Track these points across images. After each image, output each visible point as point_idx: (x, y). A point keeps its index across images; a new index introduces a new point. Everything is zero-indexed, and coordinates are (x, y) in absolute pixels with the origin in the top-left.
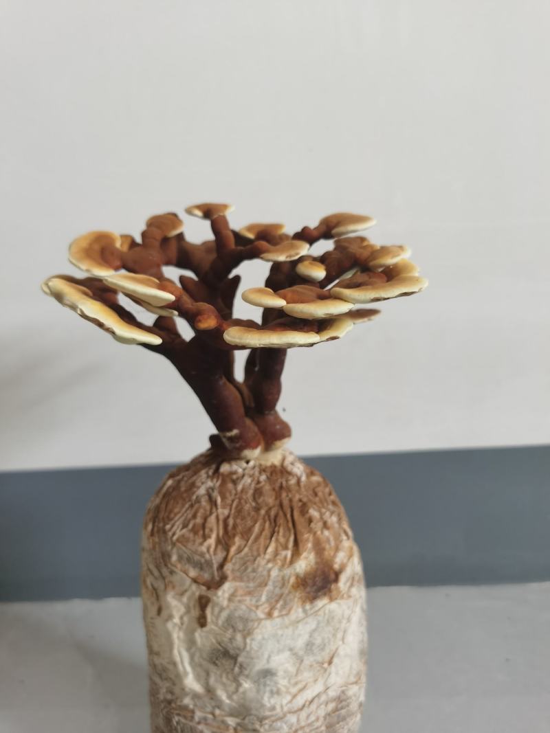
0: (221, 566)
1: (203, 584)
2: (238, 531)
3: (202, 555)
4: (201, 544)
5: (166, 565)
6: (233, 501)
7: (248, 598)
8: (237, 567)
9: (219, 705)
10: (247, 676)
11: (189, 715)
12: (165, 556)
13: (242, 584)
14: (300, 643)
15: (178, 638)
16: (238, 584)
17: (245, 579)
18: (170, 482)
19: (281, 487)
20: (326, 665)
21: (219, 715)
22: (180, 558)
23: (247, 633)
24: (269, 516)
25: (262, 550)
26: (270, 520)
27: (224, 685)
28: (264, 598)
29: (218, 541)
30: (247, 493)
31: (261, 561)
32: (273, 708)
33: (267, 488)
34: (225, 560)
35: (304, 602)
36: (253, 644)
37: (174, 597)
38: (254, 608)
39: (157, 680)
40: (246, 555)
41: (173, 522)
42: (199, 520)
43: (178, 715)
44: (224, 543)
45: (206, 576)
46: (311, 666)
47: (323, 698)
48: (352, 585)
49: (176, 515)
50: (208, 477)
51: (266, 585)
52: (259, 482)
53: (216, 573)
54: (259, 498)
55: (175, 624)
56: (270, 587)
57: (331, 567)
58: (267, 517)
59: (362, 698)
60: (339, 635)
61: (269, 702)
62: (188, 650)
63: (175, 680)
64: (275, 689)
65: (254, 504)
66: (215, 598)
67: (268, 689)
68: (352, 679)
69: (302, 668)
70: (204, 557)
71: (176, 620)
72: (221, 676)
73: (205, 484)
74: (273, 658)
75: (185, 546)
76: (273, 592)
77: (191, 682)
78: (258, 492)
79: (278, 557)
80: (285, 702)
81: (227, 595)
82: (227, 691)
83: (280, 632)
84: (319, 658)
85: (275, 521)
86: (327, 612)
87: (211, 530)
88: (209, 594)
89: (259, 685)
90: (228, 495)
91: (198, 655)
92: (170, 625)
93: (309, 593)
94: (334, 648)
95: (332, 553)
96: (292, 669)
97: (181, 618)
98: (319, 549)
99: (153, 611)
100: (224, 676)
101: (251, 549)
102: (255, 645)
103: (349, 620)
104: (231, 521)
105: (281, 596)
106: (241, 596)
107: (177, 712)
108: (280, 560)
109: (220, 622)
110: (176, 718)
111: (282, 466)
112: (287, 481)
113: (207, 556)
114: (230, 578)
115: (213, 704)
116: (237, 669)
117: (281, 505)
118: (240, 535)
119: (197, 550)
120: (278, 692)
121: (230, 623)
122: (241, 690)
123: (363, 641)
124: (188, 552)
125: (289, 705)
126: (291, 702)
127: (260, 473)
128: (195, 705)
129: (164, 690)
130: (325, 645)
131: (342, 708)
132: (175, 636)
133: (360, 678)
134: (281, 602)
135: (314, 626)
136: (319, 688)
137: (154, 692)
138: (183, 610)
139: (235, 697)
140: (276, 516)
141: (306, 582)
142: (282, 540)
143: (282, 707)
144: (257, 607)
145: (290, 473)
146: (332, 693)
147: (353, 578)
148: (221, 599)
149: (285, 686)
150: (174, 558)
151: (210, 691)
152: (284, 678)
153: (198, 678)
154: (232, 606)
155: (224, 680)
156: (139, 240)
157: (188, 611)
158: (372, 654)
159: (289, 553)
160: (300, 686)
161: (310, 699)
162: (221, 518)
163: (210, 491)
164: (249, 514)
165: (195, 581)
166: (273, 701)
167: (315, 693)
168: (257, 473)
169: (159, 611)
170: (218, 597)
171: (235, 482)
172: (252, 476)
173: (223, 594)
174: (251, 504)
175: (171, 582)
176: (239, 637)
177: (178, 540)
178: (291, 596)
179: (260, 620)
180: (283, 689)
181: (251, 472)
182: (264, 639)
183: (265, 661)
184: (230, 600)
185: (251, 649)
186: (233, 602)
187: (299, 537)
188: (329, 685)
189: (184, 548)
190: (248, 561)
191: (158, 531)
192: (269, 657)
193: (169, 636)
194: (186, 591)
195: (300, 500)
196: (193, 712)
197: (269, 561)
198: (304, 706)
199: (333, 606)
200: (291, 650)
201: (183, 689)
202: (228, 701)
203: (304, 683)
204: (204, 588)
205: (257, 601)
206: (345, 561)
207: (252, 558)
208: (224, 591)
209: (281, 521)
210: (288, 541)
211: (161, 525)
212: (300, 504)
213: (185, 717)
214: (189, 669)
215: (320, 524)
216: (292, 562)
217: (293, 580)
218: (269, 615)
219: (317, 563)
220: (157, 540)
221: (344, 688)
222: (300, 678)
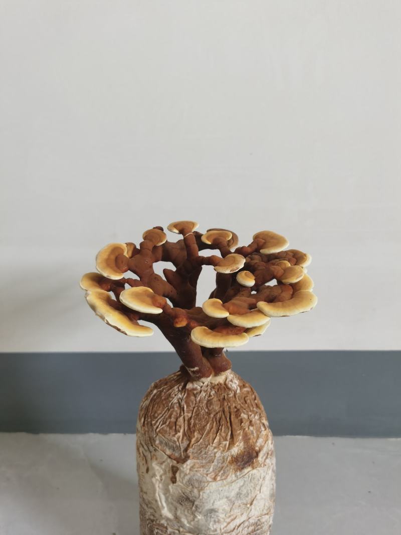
0: (186, 450)
1: (174, 460)
2: (196, 428)
3: (175, 442)
4: (174, 436)
5: (152, 446)
6: (194, 408)
7: (202, 469)
8: (195, 451)
9: (183, 526)
10: (200, 513)
11: (165, 529)
12: (151, 441)
13: (198, 461)
14: (233, 494)
15: (159, 487)
16: (196, 461)
17: (200, 458)
18: (155, 392)
19: (224, 399)
20: (248, 506)
21: (182, 532)
22: (161, 442)
23: (201, 489)
24: (216, 419)
25: (211, 441)
26: (216, 422)
27: (186, 515)
28: (211, 469)
29: (184, 434)
30: (203, 403)
31: (210, 448)
32: (216, 530)
33: (215, 399)
34: (188, 445)
35: (236, 471)
36: (204, 495)
37: (156, 464)
38: (205, 475)
39: (145, 507)
40: (201, 444)
41: (157, 419)
42: (173, 420)
43: (157, 529)
44: (188, 435)
45: (177, 455)
46: (240, 506)
47: (246, 524)
48: (267, 458)
49: (158, 416)
50: (179, 391)
51: (213, 462)
52: (210, 396)
53: (182, 453)
54: (210, 407)
55: (157, 480)
56: (215, 463)
57: (253, 449)
58: (214, 420)
59: (271, 522)
60: (258, 488)
61: (213, 527)
62: (165, 494)
63: (157, 509)
64: (217, 520)
65: (207, 410)
66: (181, 468)
67: (212, 520)
68: (265, 512)
69: (234, 507)
70: (175, 444)
71: (158, 477)
72: (184, 511)
73: (177, 396)
74: (216, 503)
75: (163, 435)
76: (217, 466)
77: (166, 512)
78: (209, 403)
79: (221, 445)
80: (222, 527)
81: (189, 467)
82: (187, 520)
83: (221, 489)
84: (245, 502)
85: (219, 422)
86: (250, 475)
87: (180, 427)
88: (179, 466)
89: (207, 517)
90: (191, 404)
91: (170, 497)
92: (154, 480)
93: (239, 466)
94: (253, 495)
95: (255, 441)
96: (227, 508)
97: (161, 476)
98: (246, 439)
99: (144, 469)
100: (186, 511)
101: (204, 440)
102: (205, 496)
103: (264, 478)
104: (192, 421)
105: (222, 467)
106: (198, 468)
107: (157, 527)
108: (222, 447)
109: (184, 482)
110: (156, 531)
111: (225, 384)
112: (228, 395)
113: (177, 443)
114: (191, 457)
115: (179, 525)
116: (194, 508)
117: (224, 411)
118: (198, 432)
119: (171, 440)
120: (219, 522)
121: (190, 482)
122: (196, 520)
123: (273, 489)
124: (166, 440)
125: (225, 529)
126: (226, 527)
127: (211, 389)
128: (168, 524)
129: (149, 514)
130: (248, 494)
131: (258, 530)
132: (157, 486)
133: (270, 511)
134: (222, 472)
135: (242, 484)
136: (244, 518)
137: (142, 513)
138: (162, 472)
139: (192, 523)
140: (220, 419)
141: (237, 460)
142: (223, 434)
143: (221, 529)
144: (207, 475)
145: (229, 389)
146: (251, 521)
147: (268, 454)
148: (185, 469)
149: (223, 518)
150: (157, 442)
151: (177, 518)
152: (223, 514)
153: (170, 510)
154: (192, 473)
155: (186, 513)
156: (138, 247)
157: (165, 473)
158: (277, 496)
159: (228, 443)
160: (232, 517)
161: (238, 525)
162: (186, 418)
163: (180, 400)
164: (204, 417)
165: (169, 457)
166: (215, 527)
167: (242, 521)
168: (209, 390)
169: (148, 470)
170: (184, 468)
171: (195, 396)
172: (206, 391)
173: (186, 467)
174: (205, 411)
175: (154, 455)
176: (196, 491)
177: (159, 431)
178: (228, 468)
179: (208, 482)
180: (222, 520)
181: (206, 389)
182: (210, 492)
183: (211, 505)
184: (190, 470)
185: (203, 497)
186: (193, 471)
187: (234, 433)
188: (250, 516)
189: (163, 437)
190: (202, 448)
191: (147, 424)
192: (214, 502)
193: (153, 486)
194: (164, 462)
195: (235, 407)
196: (166, 528)
197: (215, 448)
198: (234, 529)
199: (255, 471)
200: (227, 498)
201: (161, 516)
202: (188, 525)
203: (235, 516)
204: (175, 462)
205: (207, 471)
206: (263, 444)
207: (205, 446)
208: (187, 465)
209: (223, 422)
210: (227, 435)
211: (149, 420)
212: (236, 410)
213: (162, 531)
214: (165, 505)
215: (248, 423)
216: (229, 449)
217: (229, 458)
218: (215, 479)
219: (245, 448)
220: (146, 429)
221: (260, 518)
222: (232, 513)
